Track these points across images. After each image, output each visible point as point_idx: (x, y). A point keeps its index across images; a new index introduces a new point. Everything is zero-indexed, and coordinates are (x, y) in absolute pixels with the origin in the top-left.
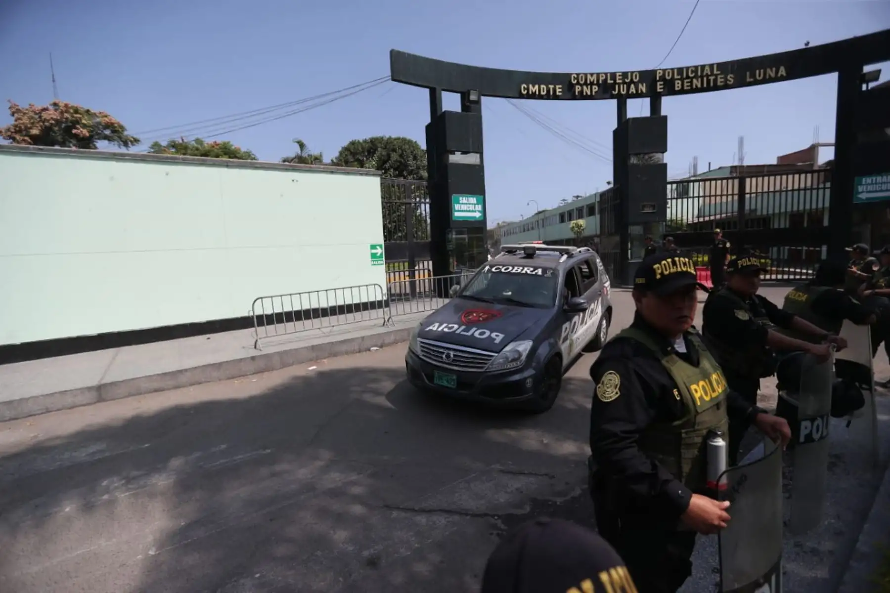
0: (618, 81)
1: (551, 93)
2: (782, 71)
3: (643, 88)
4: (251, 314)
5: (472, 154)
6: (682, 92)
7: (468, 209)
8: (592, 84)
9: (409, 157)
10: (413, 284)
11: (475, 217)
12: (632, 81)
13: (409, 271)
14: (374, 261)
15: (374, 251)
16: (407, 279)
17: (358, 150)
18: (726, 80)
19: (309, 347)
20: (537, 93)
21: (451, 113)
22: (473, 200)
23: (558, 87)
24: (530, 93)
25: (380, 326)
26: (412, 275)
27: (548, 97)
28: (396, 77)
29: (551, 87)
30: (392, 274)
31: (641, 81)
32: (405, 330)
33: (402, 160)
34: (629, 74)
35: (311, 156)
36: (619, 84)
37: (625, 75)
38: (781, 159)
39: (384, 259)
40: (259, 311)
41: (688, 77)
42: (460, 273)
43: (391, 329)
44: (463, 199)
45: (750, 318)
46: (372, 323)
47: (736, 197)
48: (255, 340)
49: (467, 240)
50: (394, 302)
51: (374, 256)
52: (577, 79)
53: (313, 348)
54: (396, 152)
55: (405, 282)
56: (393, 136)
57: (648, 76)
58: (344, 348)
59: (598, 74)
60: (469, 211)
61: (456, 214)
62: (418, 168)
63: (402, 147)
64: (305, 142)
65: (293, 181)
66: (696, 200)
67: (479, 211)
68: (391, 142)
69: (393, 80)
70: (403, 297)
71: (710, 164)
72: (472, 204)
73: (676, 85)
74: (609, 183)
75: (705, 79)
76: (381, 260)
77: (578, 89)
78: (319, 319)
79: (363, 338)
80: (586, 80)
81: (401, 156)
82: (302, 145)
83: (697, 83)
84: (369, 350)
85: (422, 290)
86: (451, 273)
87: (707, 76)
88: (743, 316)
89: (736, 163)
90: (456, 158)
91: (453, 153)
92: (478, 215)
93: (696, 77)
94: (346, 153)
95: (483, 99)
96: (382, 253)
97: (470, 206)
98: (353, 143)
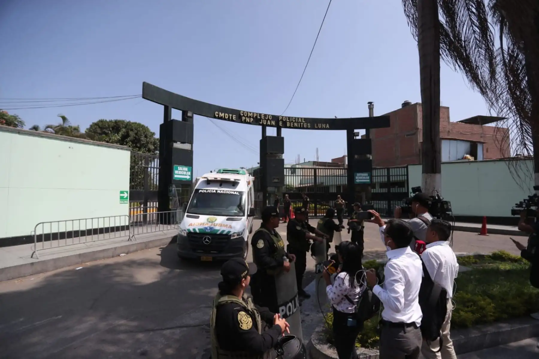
0: (262, 118)
1: (230, 118)
2: (328, 126)
3: (273, 123)
4: (33, 234)
5: (187, 144)
6: (290, 127)
7: (183, 174)
8: (250, 117)
9: (142, 136)
10: (145, 217)
11: (186, 178)
12: (268, 119)
13: (144, 208)
14: (121, 201)
15: (122, 195)
16: (142, 213)
17: (105, 126)
18: (307, 125)
19: (77, 255)
20: (223, 117)
21: (177, 121)
22: (186, 169)
23: (234, 116)
24: (220, 116)
25: (127, 241)
26: (145, 210)
27: (229, 120)
28: (145, 96)
29: (231, 115)
30: (132, 210)
31: (273, 119)
32: (144, 243)
33: (137, 137)
34: (267, 116)
35: (71, 127)
36: (263, 119)
37: (265, 115)
38: (333, 160)
39: (128, 200)
40: (39, 232)
41: (292, 122)
42: (176, 210)
43: (134, 242)
44: (180, 168)
45: (301, 229)
46: (122, 239)
47: (313, 177)
48: (32, 252)
49: (181, 191)
50: (133, 227)
51: (122, 198)
52: (243, 113)
53: (80, 255)
54: (133, 131)
55: (140, 215)
56: (132, 121)
57: (276, 118)
58: (101, 255)
59: (253, 113)
60: (183, 175)
61: (176, 176)
62: (148, 143)
63: (137, 128)
64: (66, 116)
65: (70, 148)
66: (299, 177)
67: (189, 175)
68: (130, 125)
69: (143, 97)
70: (138, 224)
71: (304, 159)
72: (186, 171)
73: (288, 124)
74: (258, 163)
75: (299, 124)
76: (126, 201)
77: (243, 118)
78: (78, 238)
79: (115, 248)
80: (248, 115)
81: (136, 134)
82: (64, 119)
83: (296, 124)
84: (119, 256)
85: (151, 219)
86: (170, 210)
87: (300, 122)
88: (298, 228)
89: (316, 160)
90: (178, 145)
91: (176, 142)
92: (188, 177)
93: (295, 122)
94: (96, 127)
95: (195, 115)
96: (128, 196)
97: (184, 172)
98: (101, 121)
